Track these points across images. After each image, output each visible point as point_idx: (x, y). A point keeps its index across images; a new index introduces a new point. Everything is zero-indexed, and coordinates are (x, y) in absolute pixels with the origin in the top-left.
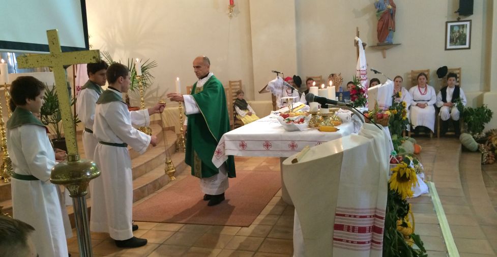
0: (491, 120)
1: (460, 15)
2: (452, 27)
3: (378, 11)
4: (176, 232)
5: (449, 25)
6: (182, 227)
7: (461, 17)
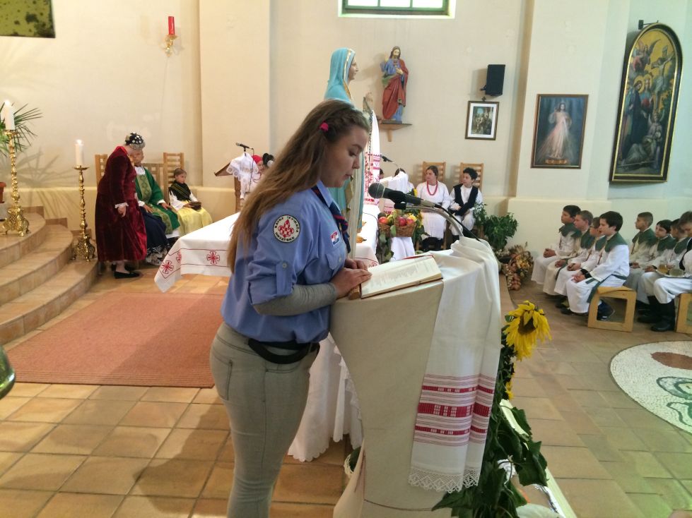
0: (516, 233)
1: (486, 93)
2: (476, 109)
3: (385, 76)
4: (85, 400)
5: (473, 105)
6: (94, 392)
7: (487, 96)
